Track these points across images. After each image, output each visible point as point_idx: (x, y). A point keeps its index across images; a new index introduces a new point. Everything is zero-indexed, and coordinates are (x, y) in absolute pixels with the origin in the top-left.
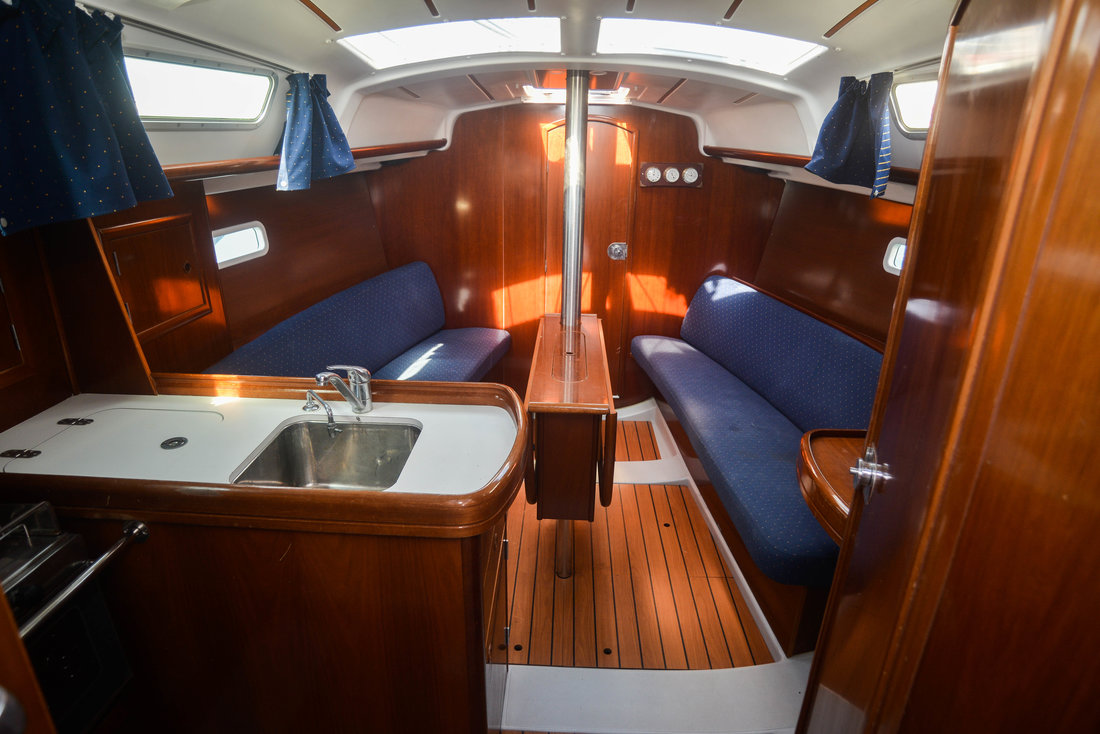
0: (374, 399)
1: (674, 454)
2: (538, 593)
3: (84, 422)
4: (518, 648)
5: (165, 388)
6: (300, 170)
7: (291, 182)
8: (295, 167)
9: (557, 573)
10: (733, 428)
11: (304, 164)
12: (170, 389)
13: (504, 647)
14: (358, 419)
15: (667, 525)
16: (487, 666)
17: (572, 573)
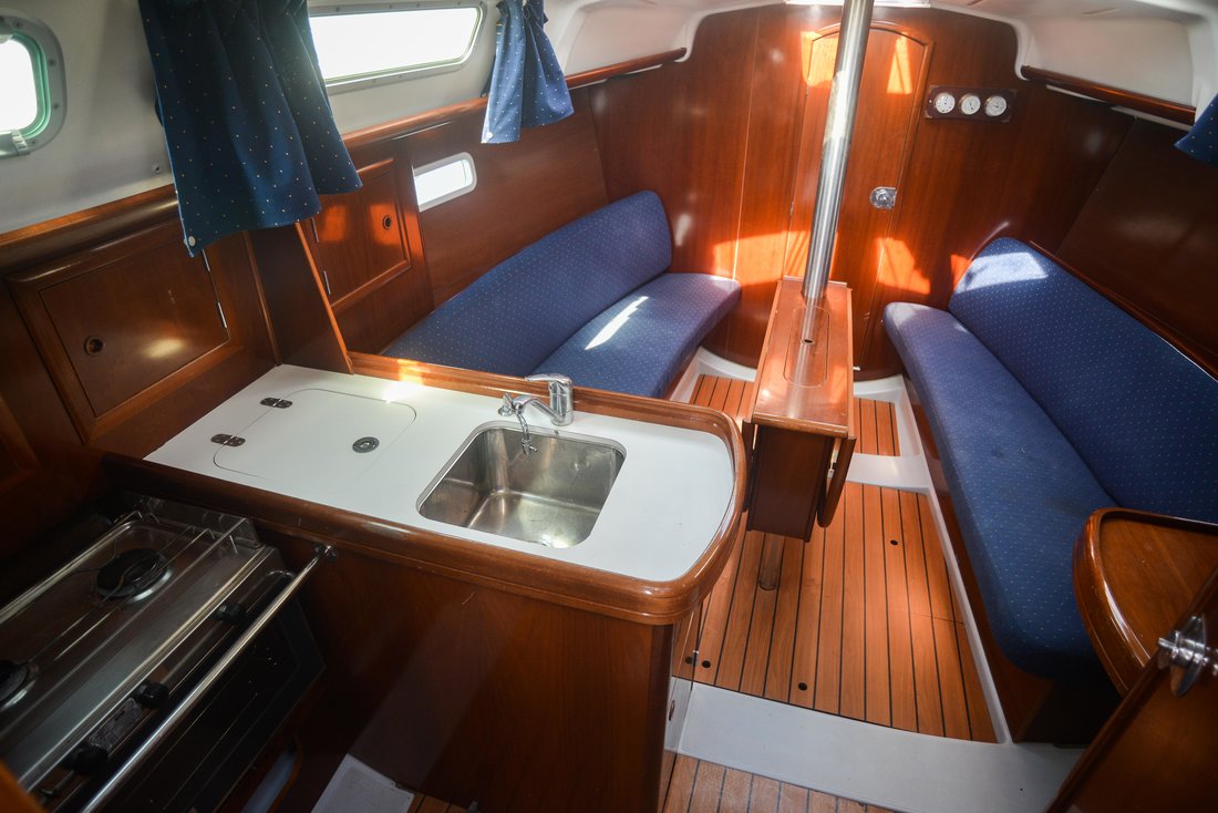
0: (575, 407)
1: (917, 453)
2: (735, 603)
3: (285, 404)
4: (706, 664)
5: (360, 369)
6: (508, 119)
7: (497, 133)
8: (503, 115)
9: (759, 583)
10: (997, 453)
11: (513, 112)
12: (366, 370)
13: (691, 660)
14: (557, 433)
15: (894, 543)
16: (673, 679)
17: (777, 585)
